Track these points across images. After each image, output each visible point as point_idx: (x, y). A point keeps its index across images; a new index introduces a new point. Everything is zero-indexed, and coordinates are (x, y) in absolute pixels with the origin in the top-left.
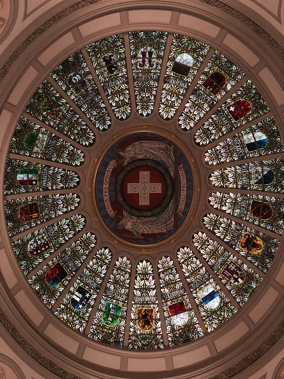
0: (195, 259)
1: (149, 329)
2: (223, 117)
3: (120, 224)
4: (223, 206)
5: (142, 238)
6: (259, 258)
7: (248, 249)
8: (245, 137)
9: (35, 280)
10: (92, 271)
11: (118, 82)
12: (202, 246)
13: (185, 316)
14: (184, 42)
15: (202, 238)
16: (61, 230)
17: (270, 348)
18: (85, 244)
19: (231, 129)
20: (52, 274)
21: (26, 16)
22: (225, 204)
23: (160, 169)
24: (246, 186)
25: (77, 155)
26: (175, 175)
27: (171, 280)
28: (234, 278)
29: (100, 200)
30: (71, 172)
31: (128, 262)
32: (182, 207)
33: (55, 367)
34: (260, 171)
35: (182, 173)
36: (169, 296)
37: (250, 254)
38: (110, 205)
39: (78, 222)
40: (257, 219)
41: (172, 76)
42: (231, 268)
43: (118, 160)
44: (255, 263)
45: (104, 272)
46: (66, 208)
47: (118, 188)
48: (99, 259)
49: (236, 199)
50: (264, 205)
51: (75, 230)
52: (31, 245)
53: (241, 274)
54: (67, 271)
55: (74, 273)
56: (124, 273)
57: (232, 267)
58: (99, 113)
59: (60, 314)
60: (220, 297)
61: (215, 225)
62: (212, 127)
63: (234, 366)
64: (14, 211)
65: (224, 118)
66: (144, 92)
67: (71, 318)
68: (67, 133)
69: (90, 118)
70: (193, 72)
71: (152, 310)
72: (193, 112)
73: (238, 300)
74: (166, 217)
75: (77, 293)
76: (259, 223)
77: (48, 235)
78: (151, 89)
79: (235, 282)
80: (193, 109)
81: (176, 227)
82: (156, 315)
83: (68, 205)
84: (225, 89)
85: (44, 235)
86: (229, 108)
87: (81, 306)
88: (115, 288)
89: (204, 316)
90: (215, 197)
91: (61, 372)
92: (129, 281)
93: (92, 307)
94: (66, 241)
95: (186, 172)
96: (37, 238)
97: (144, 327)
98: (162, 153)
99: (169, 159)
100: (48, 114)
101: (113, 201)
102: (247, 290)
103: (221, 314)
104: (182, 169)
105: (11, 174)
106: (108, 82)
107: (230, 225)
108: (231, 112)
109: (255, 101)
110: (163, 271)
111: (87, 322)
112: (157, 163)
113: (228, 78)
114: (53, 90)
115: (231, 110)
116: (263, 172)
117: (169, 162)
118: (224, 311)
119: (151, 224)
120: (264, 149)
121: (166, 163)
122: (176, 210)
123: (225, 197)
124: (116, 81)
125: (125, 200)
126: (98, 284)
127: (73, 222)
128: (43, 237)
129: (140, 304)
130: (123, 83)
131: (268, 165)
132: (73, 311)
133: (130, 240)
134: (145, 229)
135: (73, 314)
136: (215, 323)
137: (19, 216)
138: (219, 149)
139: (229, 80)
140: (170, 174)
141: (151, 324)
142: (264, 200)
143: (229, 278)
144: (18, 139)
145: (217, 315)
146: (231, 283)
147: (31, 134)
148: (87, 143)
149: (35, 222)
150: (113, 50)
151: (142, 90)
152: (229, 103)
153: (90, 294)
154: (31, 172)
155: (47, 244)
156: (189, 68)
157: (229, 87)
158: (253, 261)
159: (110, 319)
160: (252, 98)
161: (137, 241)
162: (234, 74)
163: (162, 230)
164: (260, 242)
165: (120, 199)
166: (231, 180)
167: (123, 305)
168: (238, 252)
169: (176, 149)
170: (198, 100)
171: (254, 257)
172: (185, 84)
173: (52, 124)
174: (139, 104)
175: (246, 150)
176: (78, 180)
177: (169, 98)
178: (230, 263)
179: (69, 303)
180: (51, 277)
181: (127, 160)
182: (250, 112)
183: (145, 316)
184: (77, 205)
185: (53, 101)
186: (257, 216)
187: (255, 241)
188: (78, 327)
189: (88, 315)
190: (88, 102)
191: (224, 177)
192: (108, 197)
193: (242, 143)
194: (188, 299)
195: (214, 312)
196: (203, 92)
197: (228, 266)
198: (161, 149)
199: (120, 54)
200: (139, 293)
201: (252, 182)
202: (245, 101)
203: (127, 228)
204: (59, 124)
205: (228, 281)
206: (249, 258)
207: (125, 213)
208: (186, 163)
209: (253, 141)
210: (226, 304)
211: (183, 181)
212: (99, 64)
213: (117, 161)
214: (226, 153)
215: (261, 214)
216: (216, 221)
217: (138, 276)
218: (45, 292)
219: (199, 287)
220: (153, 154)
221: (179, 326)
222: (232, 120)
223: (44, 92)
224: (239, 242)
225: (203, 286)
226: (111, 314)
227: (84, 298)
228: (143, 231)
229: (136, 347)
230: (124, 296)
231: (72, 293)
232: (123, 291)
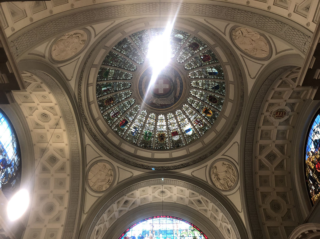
0: (183, 115)
1: (163, 141)
2: (198, 60)
3: (151, 101)
4: (196, 95)
5: (160, 106)
6: (210, 118)
7: (206, 114)
8: (208, 69)
9: (115, 127)
10: (139, 120)
12: (186, 110)
13: (178, 137)
15: (186, 107)
16: (125, 106)
18: (135, 109)
19: (202, 65)
21: (95, 36)
22: (197, 94)
23: (168, 79)
24: (207, 89)
25: (129, 75)
26: (175, 81)
27: (173, 123)
28: (199, 124)
30: (127, 82)
31: (155, 115)
32: (178, 94)
34: (214, 84)
35: (178, 80)
36: (171, 129)
37: (206, 116)
39: (132, 101)
41: (173, 42)
45: (144, 119)
46: (126, 96)
48: (142, 115)
49: (202, 93)
50: (214, 98)
51: (131, 105)
52: (112, 114)
53: (202, 123)
54: (128, 121)
55: (131, 121)
56: (153, 119)
57: (198, 120)
59: (127, 138)
61: (192, 102)
62: (192, 63)
64: (103, 103)
67: (131, 139)
68: (123, 67)
69: (134, 60)
70: (183, 41)
71: (164, 134)
73: (200, 133)
74: (171, 98)
75: (133, 129)
76: (211, 105)
77: (119, 108)
79: (199, 126)
81: (175, 102)
82: (166, 136)
83: (126, 95)
84: (199, 49)
85: (117, 109)
86: (201, 57)
87: (135, 134)
88: (149, 126)
89: (186, 137)
90: (193, 91)
92: (155, 122)
93: (140, 134)
94: (127, 109)
95: (180, 80)
96: (114, 111)
97: (161, 140)
99: (172, 75)
100: (113, 62)
102: (204, 130)
105: (99, 89)
107: (199, 103)
109: (213, 56)
110: (169, 119)
111: (138, 140)
113: (200, 45)
114: (114, 53)
116: (215, 84)
118: (194, 137)
119: (164, 101)
120: (216, 76)
122: (175, 95)
123: (197, 92)
126: (142, 125)
127: (129, 102)
129: (160, 132)
131: (217, 83)
133: (155, 107)
135: (132, 137)
136: (190, 141)
138: (195, 72)
140: (173, 81)
141: (164, 139)
142: (214, 96)
144: (100, 75)
145: (191, 138)
146: (197, 126)
147: (106, 71)
148: (133, 70)
149: (112, 105)
150: (142, 34)
152: (201, 55)
153: (139, 129)
154: (108, 86)
155: (119, 112)
156: (181, 40)
157: (201, 49)
158: (207, 119)
159: (147, 138)
161: (158, 107)
162: (203, 44)
163: (169, 103)
164: (211, 112)
166: (200, 85)
167: (152, 132)
168: (201, 114)
170: (186, 52)
171: (208, 117)
172: (179, 45)
173: (115, 65)
175: (208, 74)
176: (130, 85)
178: (198, 118)
179: (130, 133)
180: (122, 124)
182: (211, 60)
183: (161, 136)
184: (131, 94)
185: (115, 56)
186: (211, 101)
187: (209, 111)
188: (134, 142)
189: (138, 137)
191: (197, 84)
192: (144, 91)
193: (206, 71)
194: (179, 130)
195: (189, 136)
196: (188, 49)
200: (159, 127)
201: (210, 88)
202: (208, 56)
203: (153, 102)
204: (119, 64)
205: (196, 125)
206: (206, 117)
209: (211, 72)
210: (195, 134)
211: (179, 84)
212: (136, 39)
214: (198, 74)
216: (193, 100)
217: (159, 121)
218: (119, 131)
219: (184, 126)
221: (175, 141)
222: (202, 61)
223: (110, 55)
224: (202, 110)
225: (186, 126)
226: (148, 136)
227: (136, 130)
228: (161, 103)
229: (158, 148)
230: (153, 128)
231: (131, 129)
232: (152, 127)
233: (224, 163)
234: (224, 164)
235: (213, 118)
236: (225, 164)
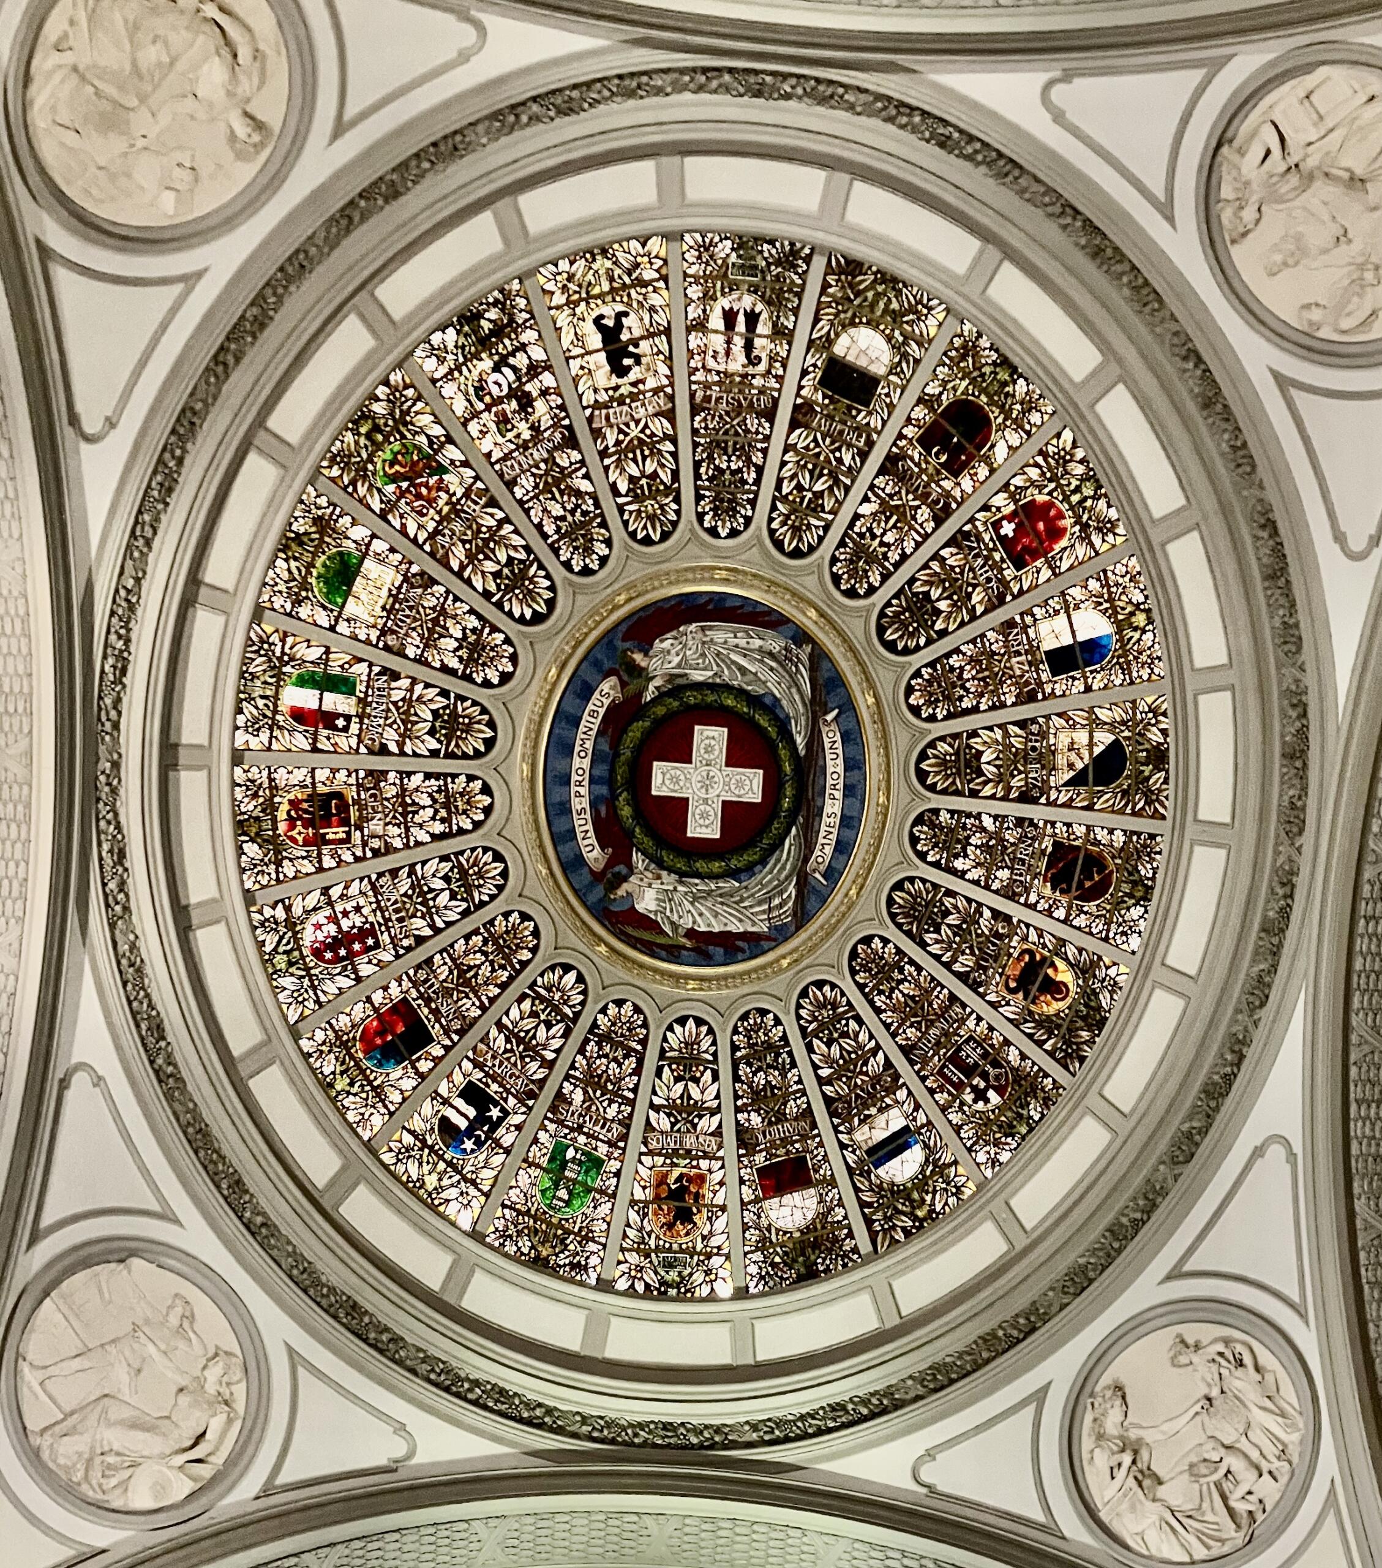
0: (853, 1025)
1: (687, 1234)
2: (976, 556)
3: (621, 892)
4: (957, 856)
5: (688, 944)
6: (1058, 1027)
7: (1025, 998)
8: (1044, 627)
9: (324, 1043)
10: (516, 1036)
11: (642, 411)
12: (880, 982)
13: (808, 1203)
14: (862, 287)
15: (882, 958)
16: (422, 894)
17: (1068, 1304)
18: (499, 949)
19: (1001, 597)
20: (381, 1032)
21: (340, 129)
23: (763, 722)
24: (1037, 791)
25: (492, 649)
26: (809, 746)
27: (773, 1087)
28: (975, 1089)
29: (559, 810)
30: (468, 703)
32: (824, 851)
33: (366, 1319)
34: (1084, 742)
35: (832, 738)
36: (760, 1137)
37: (1031, 1013)
38: (589, 827)
39: (480, 875)
40: (1064, 900)
41: (818, 405)
42: (968, 1056)
43: (626, 678)
44: (1045, 1041)
45: (556, 1043)
46: (443, 821)
47: (621, 772)
48: (543, 999)
49: (999, 835)
50: (1089, 856)
51: (468, 900)
52: (318, 926)
53: (997, 1078)
54: (436, 1030)
55: (455, 1038)
56: (620, 1053)
57: (971, 1055)
58: (573, 512)
59: (399, 1160)
60: (926, 1146)
61: (926, 918)
62: (940, 591)
63: (948, 1359)
65: (980, 561)
66: (726, 453)
67: (435, 1176)
68: (463, 567)
69: (541, 525)
70: (888, 395)
71: (701, 1179)
72: (883, 535)
73: (981, 1158)
74: (770, 881)
75: (460, 1103)
76: (1068, 914)
77: (378, 902)
78: (750, 445)
80: (883, 524)
81: (802, 916)
82: (715, 1192)
83: (449, 812)
84: (987, 460)
85: (362, 900)
86: (997, 526)
87: (468, 1145)
88: (587, 1098)
89: (870, 1206)
90: (932, 824)
91: (385, 1337)
92: (635, 1079)
93: (508, 1151)
94: (437, 931)
95: (846, 737)
96: (339, 908)
97: (670, 1226)
98: (772, 669)
99: (794, 690)
100: (399, 492)
101: (603, 813)
102: (1011, 1126)
103: (923, 1201)
104: (834, 726)
105: (265, 683)
106: (606, 406)
107: (975, 919)
108: (1003, 539)
109: (1081, 502)
110: (747, 1058)
111: (486, 1195)
112: (755, 701)
113: (1000, 420)
114: (422, 412)
115: (1003, 532)
116: (1091, 745)
117: (792, 702)
118: (934, 1192)
119: (722, 903)
120: (1102, 669)
121: (784, 703)
122: (806, 860)
123: (964, 828)
124: (633, 405)
125: (638, 815)
126: (533, 1082)
127: (464, 873)
128: (358, 909)
129: (667, 1156)
130: (656, 415)
131: (1112, 726)
132: (441, 1158)
133: (650, 949)
134: (701, 915)
135: (442, 1166)
136: (904, 1229)
137: (282, 827)
138: (957, 665)
139: (1001, 428)
140: (794, 742)
141: (696, 1218)
142: (1089, 838)
143: (959, 1086)
144: (293, 564)
145: (911, 1201)
146: (962, 1104)
147: (340, 554)
148: (528, 613)
149: (334, 855)
150: (629, 295)
151: (718, 445)
152: (999, 509)
153: (503, 1110)
154: (331, 684)
155: (372, 932)
156: (874, 381)
157: (1000, 452)
158: (1040, 1035)
159: (563, 1193)
160: (1074, 492)
161: (673, 953)
162: (1018, 407)
163: (754, 924)
164: (1068, 976)
165: (626, 811)
166: (989, 771)
167: (609, 1156)
168: (995, 1007)
169: (819, 658)
170: (899, 492)
171: (1041, 1023)
172: (859, 436)
173: (412, 529)
174: (707, 493)
175: (1045, 671)
176: (489, 733)
177: (805, 480)
178: (967, 1041)
179: (432, 1129)
180: (378, 1041)
181: (657, 682)
183: (678, 1195)
184: (482, 817)
185: (420, 450)
186: (1062, 892)
187: (1050, 971)
188: (454, 1207)
189: (490, 1173)
190: (539, 468)
191: (966, 762)
192: (585, 803)
193: (1032, 646)
194: (821, 1151)
195: (901, 1193)
196: (918, 465)
197: (959, 1049)
198: (771, 655)
199: (652, 309)
200: (664, 1121)
201: (1057, 779)
203: (640, 907)
204: (436, 532)
205: (954, 1097)
206: (1028, 1027)
207: (637, 859)
208: (848, 707)
209: (1068, 640)
210: (940, 1170)
211: (834, 766)
212: (579, 340)
213: (623, 684)
214: (979, 680)
215: (1074, 885)
216: (931, 903)
217: (666, 1069)
218: (351, 1084)
219: (858, 1114)
220: (743, 670)
221: (785, 1233)
222: (1004, 566)
223: (392, 414)
224: (1001, 975)
225: (873, 1111)
226: (568, 1180)
227: (482, 1118)
228: (694, 922)
229: (640, 1287)
230: (614, 1126)
231: (446, 1102)
232: (612, 1112)
233: (1183, 1341)
234: (1187, 1347)
235: (1080, 1023)
236: (1197, 1347)
